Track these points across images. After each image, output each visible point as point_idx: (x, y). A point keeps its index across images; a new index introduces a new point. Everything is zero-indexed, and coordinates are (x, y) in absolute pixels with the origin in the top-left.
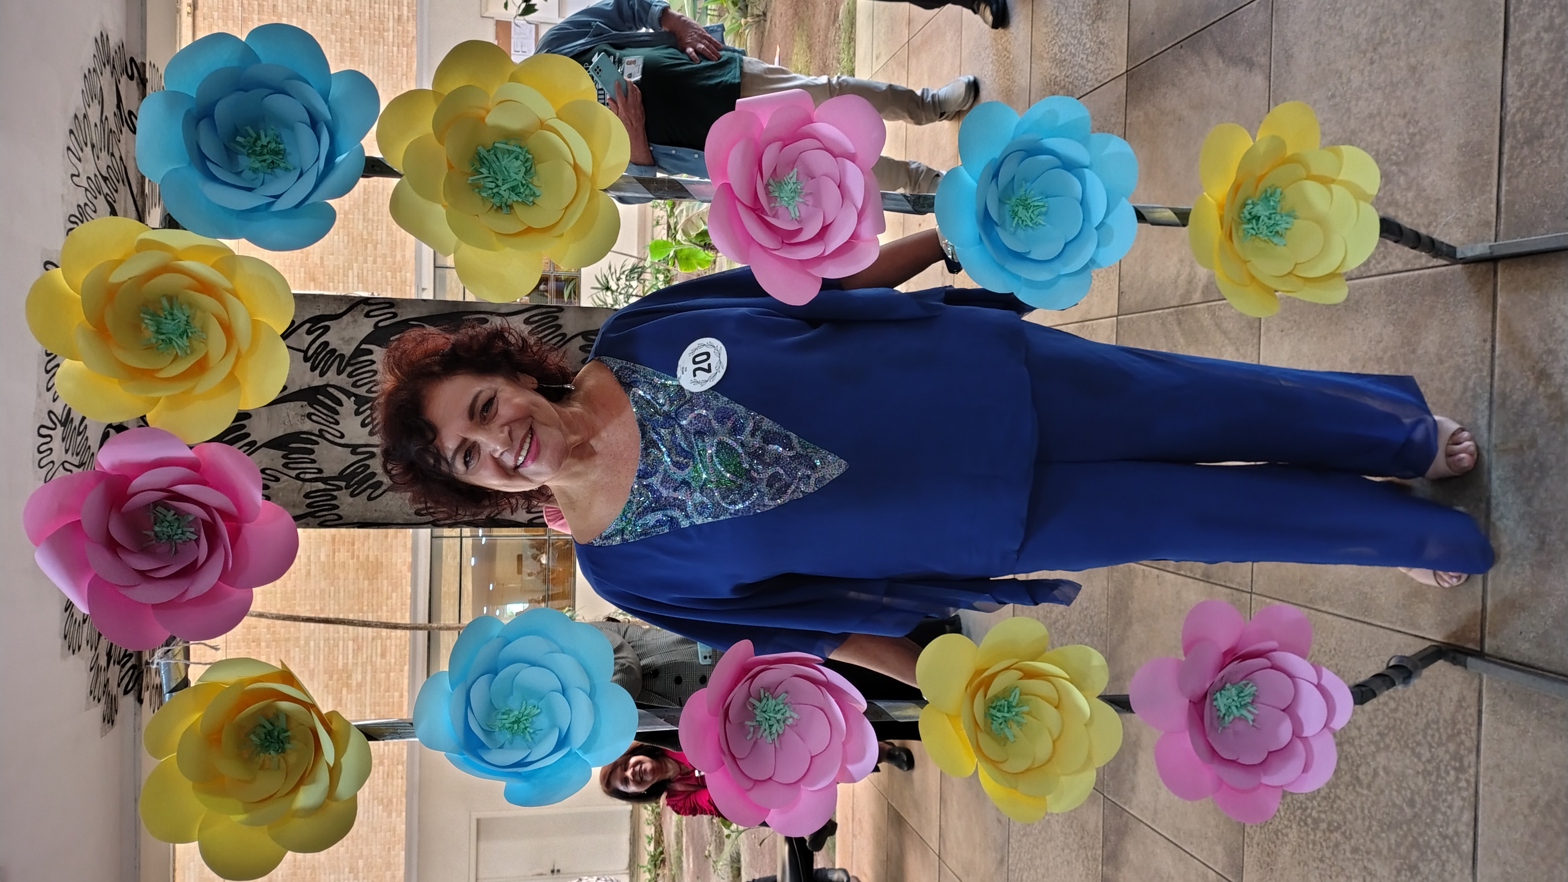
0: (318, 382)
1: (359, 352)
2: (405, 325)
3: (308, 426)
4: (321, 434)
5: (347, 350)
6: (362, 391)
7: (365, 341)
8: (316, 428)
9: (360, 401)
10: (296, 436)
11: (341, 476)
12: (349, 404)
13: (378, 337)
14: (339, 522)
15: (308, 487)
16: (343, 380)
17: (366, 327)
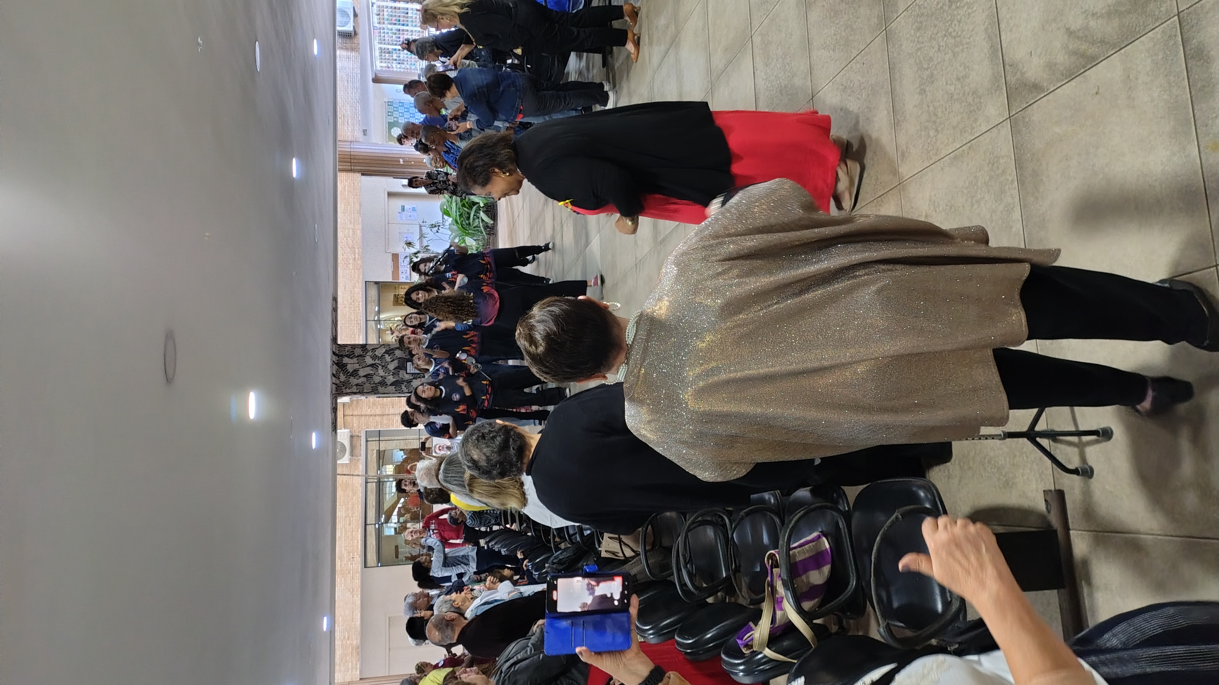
0: (374, 362)
1: (382, 356)
2: (392, 349)
3: (372, 372)
4: (374, 374)
5: (380, 355)
6: (383, 364)
7: (384, 353)
8: (373, 372)
9: (383, 366)
10: (369, 374)
11: (379, 383)
12: (380, 367)
13: (387, 352)
14: (378, 393)
15: (372, 385)
16: (379, 362)
17: (384, 350)
